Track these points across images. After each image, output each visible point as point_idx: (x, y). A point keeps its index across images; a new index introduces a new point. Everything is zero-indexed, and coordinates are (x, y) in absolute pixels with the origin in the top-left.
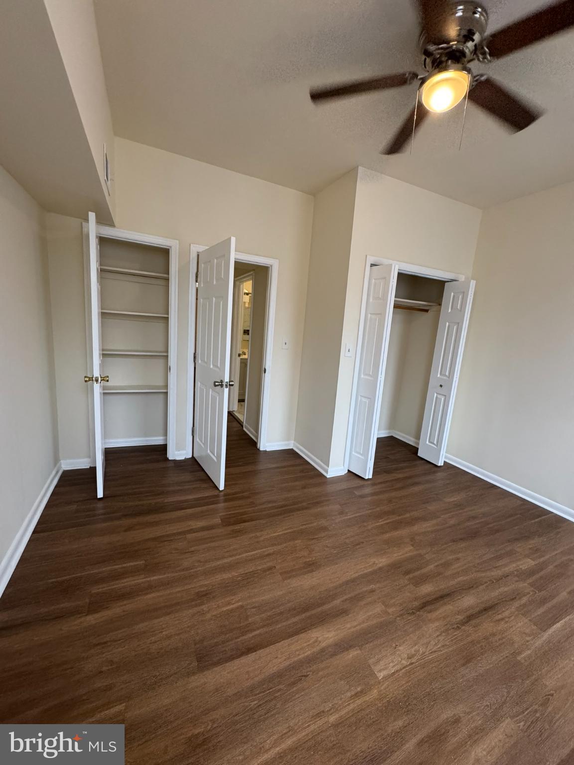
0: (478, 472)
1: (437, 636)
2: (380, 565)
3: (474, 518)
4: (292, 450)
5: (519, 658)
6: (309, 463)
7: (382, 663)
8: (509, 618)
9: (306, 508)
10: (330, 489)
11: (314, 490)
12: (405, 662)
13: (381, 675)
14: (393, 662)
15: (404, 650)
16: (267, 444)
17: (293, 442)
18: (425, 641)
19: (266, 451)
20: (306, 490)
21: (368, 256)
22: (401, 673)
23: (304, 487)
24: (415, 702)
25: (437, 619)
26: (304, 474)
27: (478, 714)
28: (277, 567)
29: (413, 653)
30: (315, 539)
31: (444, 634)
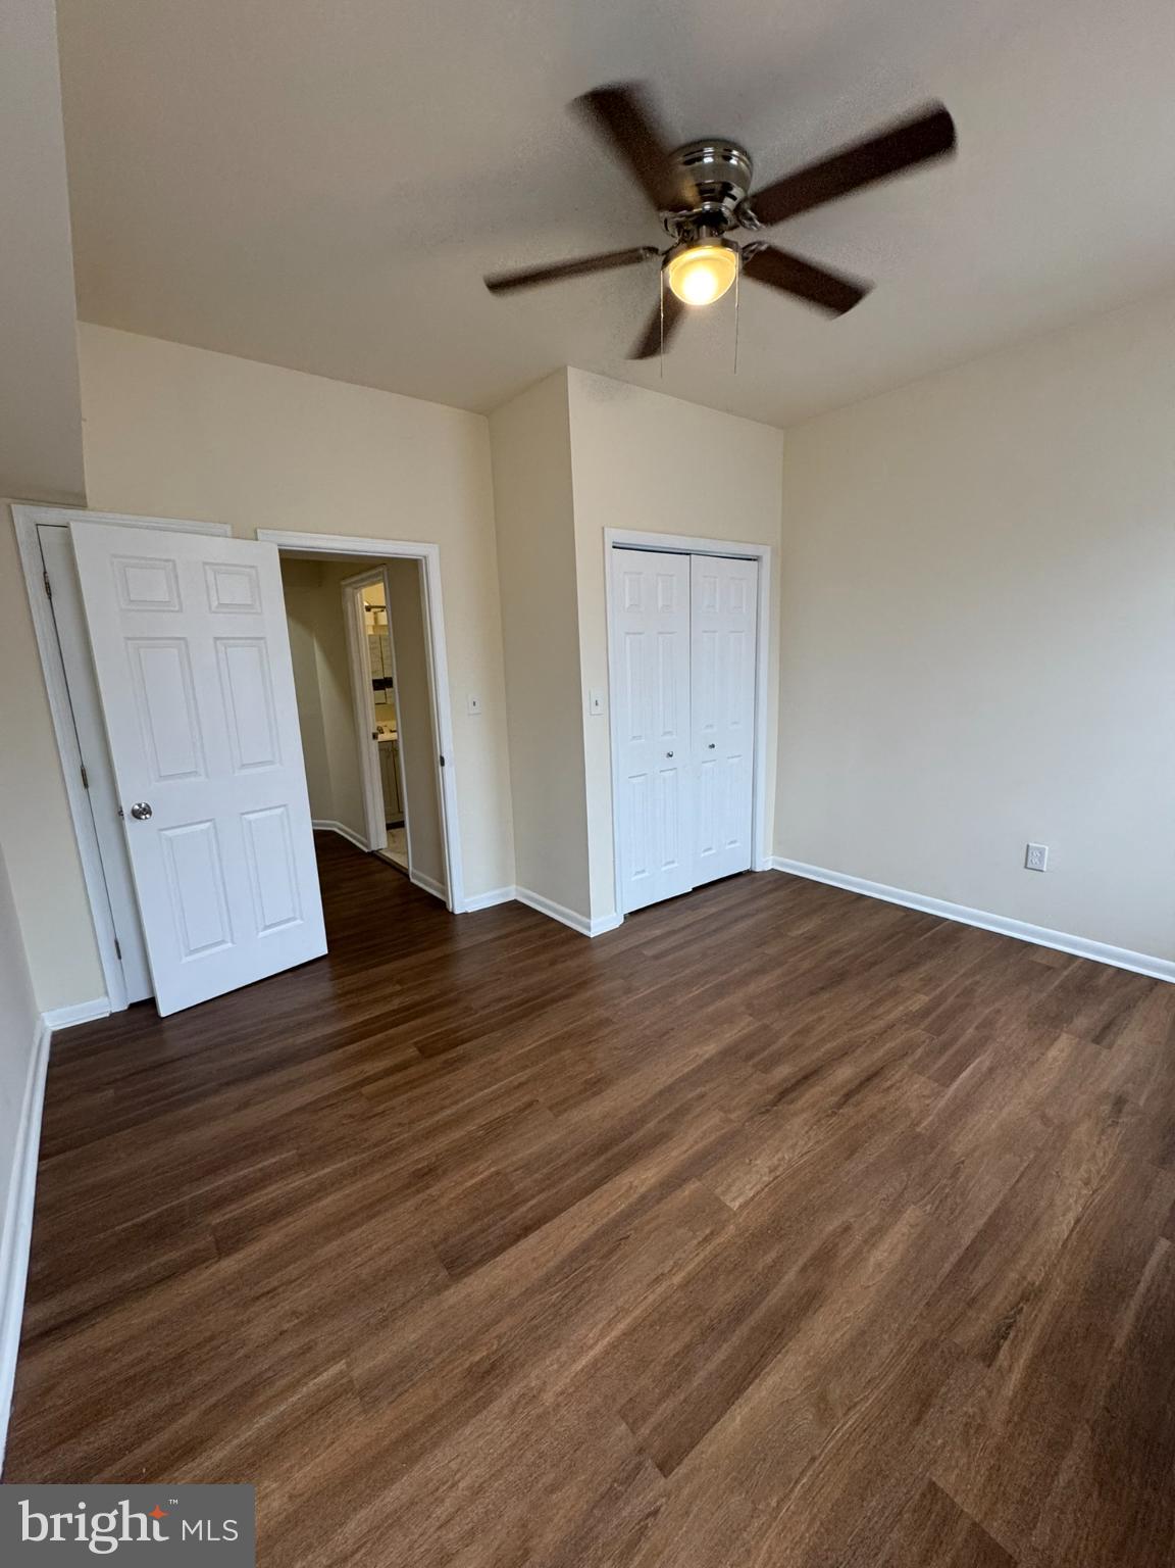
0: (832, 878)
1: (807, 1132)
2: (707, 1056)
3: (838, 952)
4: (515, 902)
5: (918, 1130)
6: (553, 920)
7: (734, 1189)
8: (901, 1081)
9: (566, 997)
10: (599, 955)
11: (572, 964)
12: (766, 1179)
13: (735, 1205)
14: (749, 1183)
15: (762, 1164)
16: (466, 901)
17: (514, 887)
18: (790, 1143)
19: (466, 913)
20: (559, 967)
21: (606, 529)
22: (763, 1194)
23: (553, 963)
24: (788, 1224)
25: (803, 1110)
26: (547, 940)
27: (873, 1213)
28: (541, 1100)
29: (776, 1163)
30: (594, 1041)
31: (815, 1127)
